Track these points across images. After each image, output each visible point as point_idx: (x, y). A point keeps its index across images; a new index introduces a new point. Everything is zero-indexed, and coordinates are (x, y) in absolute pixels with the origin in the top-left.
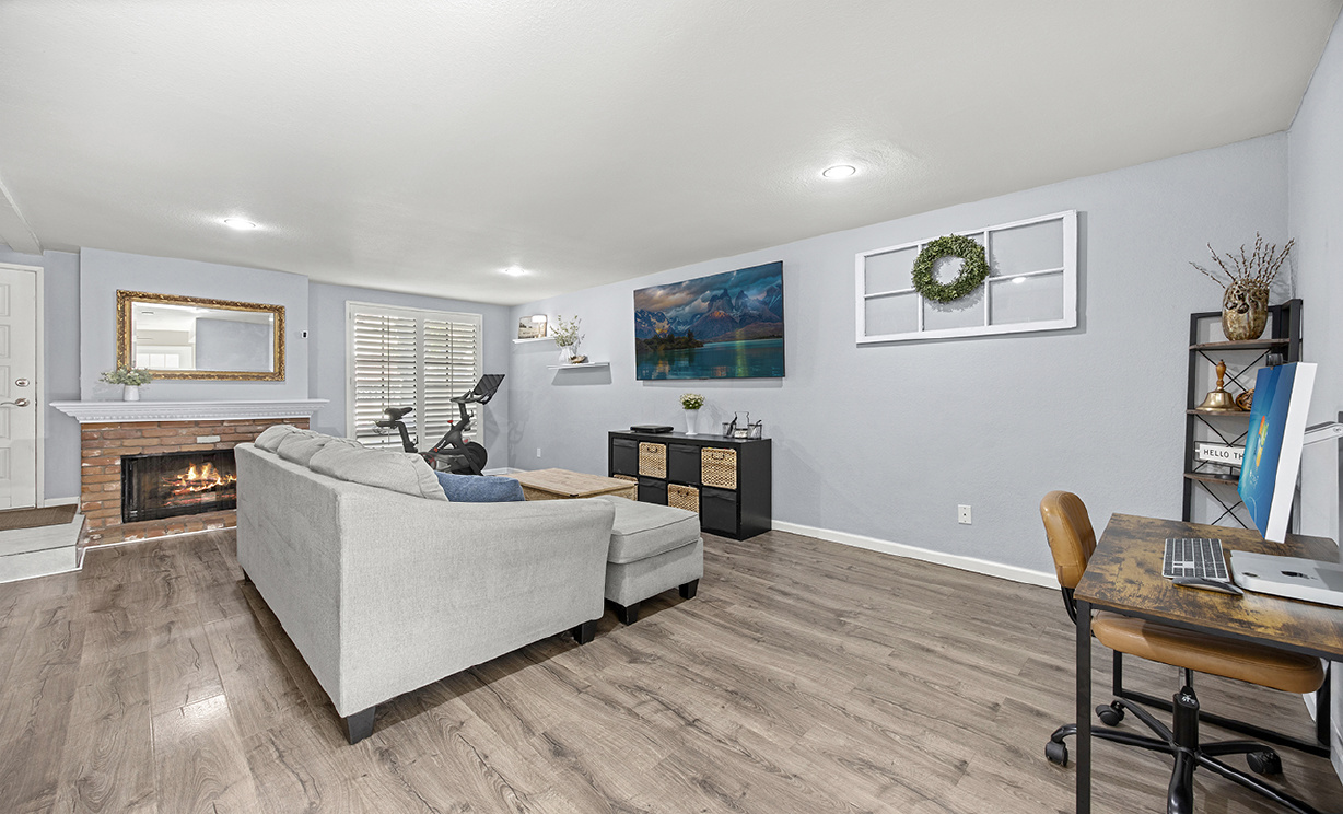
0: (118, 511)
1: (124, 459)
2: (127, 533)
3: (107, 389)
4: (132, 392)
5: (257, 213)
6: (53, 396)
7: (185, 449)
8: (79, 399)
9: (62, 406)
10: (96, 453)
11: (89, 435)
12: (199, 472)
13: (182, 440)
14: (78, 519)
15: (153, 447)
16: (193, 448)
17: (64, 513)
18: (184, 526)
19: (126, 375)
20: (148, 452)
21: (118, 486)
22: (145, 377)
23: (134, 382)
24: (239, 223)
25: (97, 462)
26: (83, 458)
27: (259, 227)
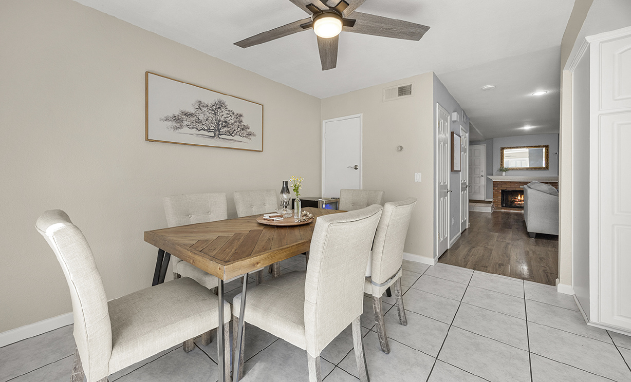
0: (500, 204)
1: (502, 190)
2: (502, 209)
3: (498, 173)
4: (504, 173)
5: (532, 123)
6: (488, 174)
7: (517, 189)
8: (493, 175)
9: (489, 177)
10: (496, 188)
11: (496, 184)
12: (521, 197)
13: (516, 186)
14: (492, 204)
15: (509, 188)
16: (519, 189)
17: (490, 202)
18: (516, 210)
19: (502, 169)
20: (508, 189)
21: (501, 197)
22: (507, 170)
23: (504, 171)
24: (527, 128)
25: (496, 191)
26: (494, 190)
27: (533, 127)
